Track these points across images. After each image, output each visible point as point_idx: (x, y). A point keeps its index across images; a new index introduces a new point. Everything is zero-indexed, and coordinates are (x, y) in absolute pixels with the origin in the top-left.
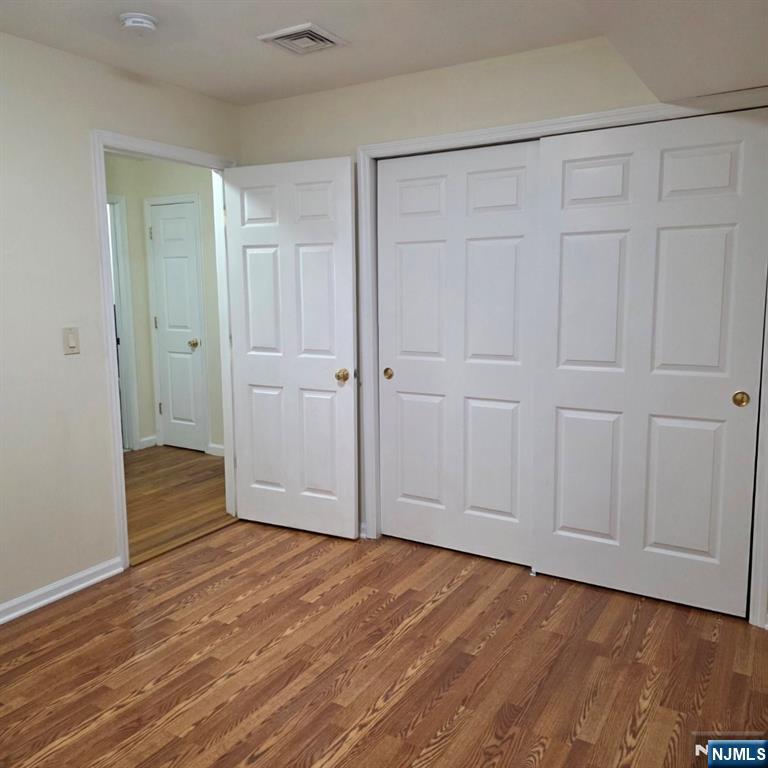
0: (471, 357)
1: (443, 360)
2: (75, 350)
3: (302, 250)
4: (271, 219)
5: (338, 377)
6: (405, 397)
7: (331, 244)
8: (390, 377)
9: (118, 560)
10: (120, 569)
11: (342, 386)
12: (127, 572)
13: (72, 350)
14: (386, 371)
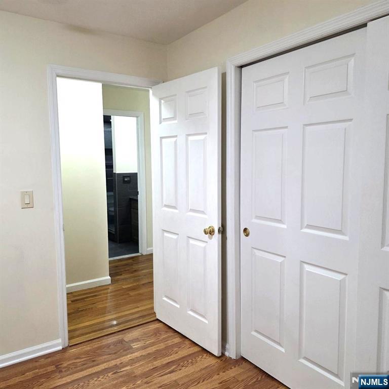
0: (306, 227)
1: (284, 226)
2: (29, 206)
3: (190, 138)
4: (173, 118)
5: (206, 232)
6: (258, 253)
7: (206, 133)
8: (247, 235)
9: (60, 341)
10: (60, 348)
11: (210, 238)
12: (64, 350)
13: (28, 206)
14: (245, 230)
